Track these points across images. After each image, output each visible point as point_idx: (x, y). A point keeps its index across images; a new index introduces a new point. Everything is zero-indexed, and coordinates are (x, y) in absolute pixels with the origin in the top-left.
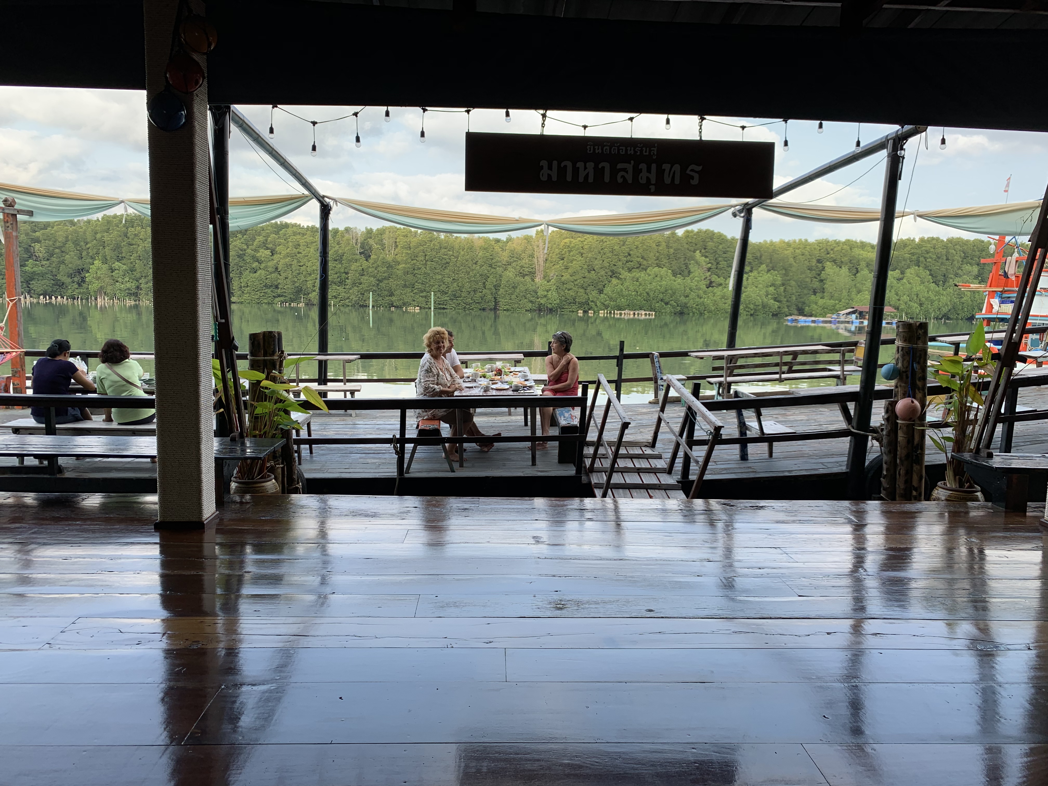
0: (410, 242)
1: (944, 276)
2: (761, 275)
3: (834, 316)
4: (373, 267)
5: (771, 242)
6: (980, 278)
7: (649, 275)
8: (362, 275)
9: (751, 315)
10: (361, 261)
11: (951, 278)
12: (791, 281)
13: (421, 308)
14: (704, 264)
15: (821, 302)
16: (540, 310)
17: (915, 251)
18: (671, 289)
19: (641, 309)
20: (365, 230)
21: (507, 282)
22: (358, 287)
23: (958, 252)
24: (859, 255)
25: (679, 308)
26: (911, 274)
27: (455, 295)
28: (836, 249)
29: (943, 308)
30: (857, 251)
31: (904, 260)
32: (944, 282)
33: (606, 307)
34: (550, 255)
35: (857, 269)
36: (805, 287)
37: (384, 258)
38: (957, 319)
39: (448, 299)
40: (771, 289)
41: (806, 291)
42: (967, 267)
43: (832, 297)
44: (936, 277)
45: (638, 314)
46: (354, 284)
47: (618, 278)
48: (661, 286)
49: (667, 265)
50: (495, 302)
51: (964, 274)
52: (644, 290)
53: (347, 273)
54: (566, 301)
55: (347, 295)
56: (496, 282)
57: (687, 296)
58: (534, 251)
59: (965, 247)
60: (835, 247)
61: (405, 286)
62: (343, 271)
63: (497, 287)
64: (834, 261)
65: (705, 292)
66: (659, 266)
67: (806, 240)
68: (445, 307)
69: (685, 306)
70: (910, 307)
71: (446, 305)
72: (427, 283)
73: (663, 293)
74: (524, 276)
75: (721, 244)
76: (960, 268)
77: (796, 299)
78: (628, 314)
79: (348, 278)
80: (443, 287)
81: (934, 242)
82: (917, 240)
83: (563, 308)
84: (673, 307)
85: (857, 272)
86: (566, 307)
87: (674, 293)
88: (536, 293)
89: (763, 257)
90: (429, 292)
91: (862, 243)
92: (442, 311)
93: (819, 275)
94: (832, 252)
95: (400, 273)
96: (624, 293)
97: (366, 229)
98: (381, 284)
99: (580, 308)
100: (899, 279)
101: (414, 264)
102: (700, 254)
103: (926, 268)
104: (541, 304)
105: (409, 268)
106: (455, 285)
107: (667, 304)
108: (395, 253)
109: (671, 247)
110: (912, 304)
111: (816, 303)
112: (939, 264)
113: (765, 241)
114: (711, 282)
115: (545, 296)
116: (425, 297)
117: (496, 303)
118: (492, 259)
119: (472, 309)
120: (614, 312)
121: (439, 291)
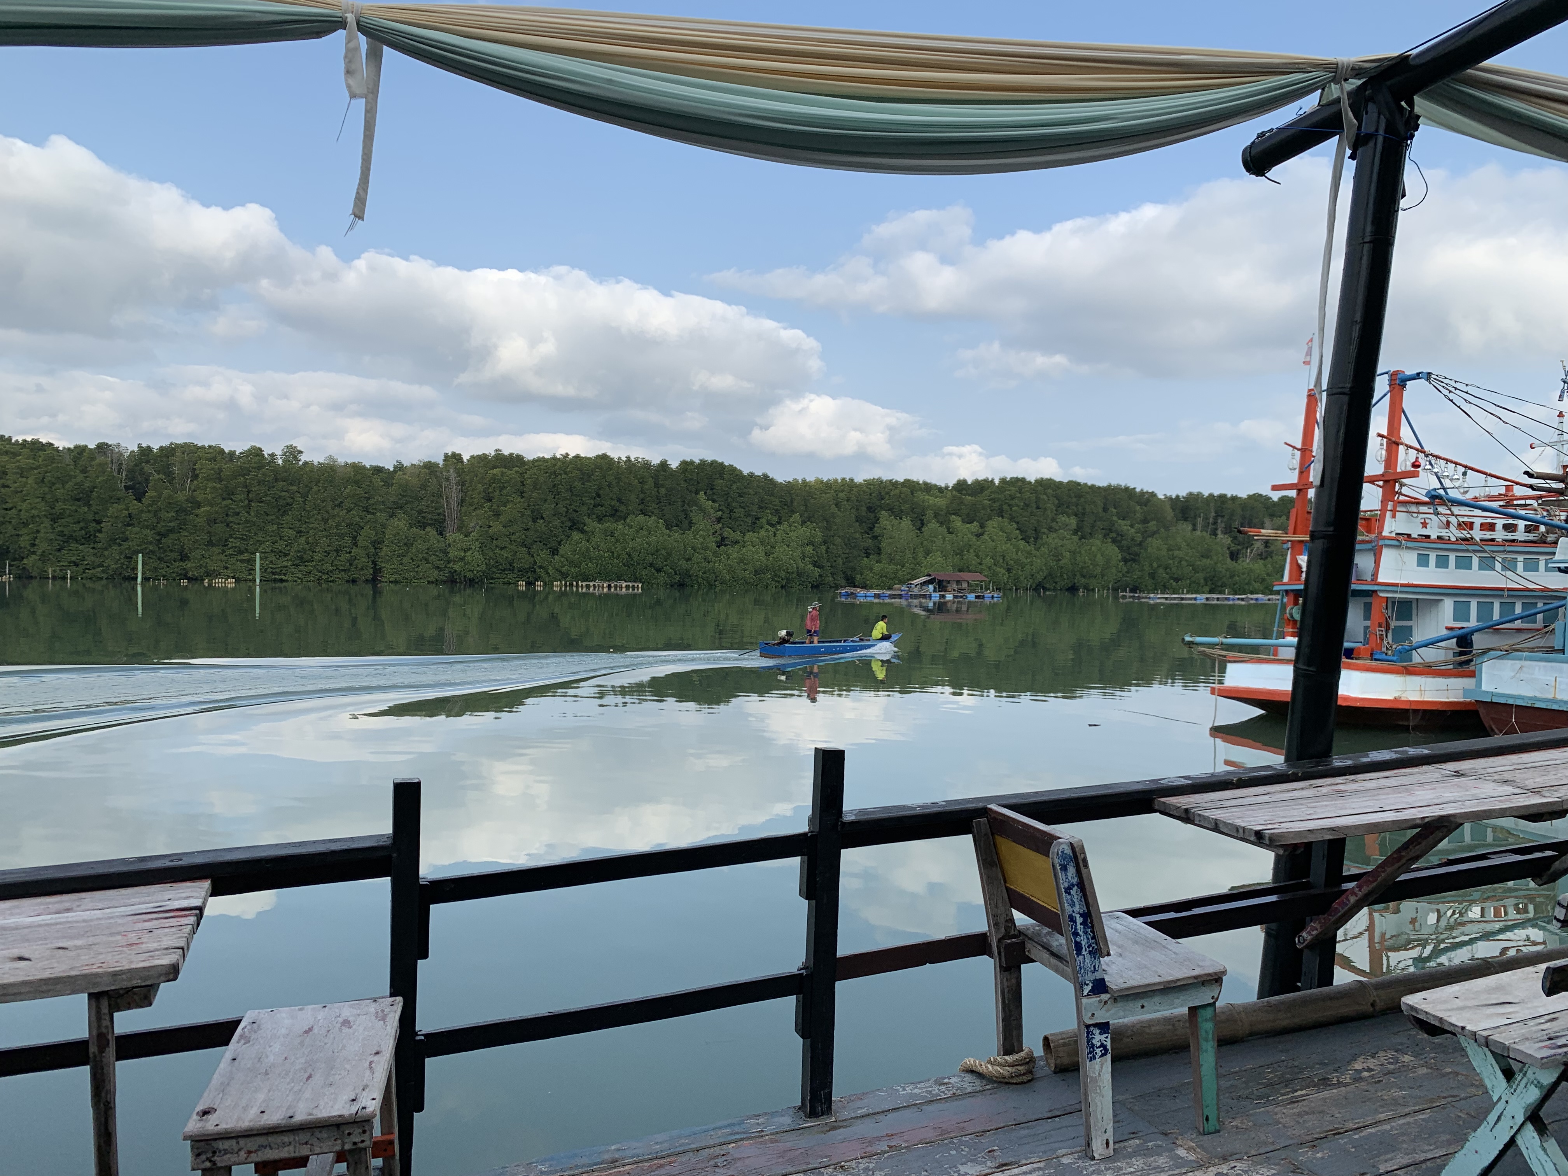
0: (220, 470)
1: (1036, 530)
2: (793, 528)
3: (904, 588)
4: (149, 511)
5: (804, 481)
6: (1079, 533)
7: (631, 527)
8: (129, 525)
9: (782, 587)
10: (126, 502)
11: (1044, 533)
12: (835, 538)
13: (238, 580)
14: (712, 511)
15: (877, 567)
16: (453, 581)
17: (996, 496)
18: (665, 549)
19: (619, 579)
20: (136, 449)
21: (395, 536)
22: (120, 545)
23: (1051, 498)
24: (923, 501)
25: (678, 577)
26: (993, 527)
27: (301, 558)
28: (892, 493)
29: (1036, 575)
30: (921, 496)
31: (984, 508)
32: (1036, 539)
33: (564, 576)
34: (470, 493)
35: (922, 520)
36: (855, 546)
37: (170, 497)
38: (1055, 590)
39: (290, 563)
40: (809, 548)
41: (855, 553)
42: (1063, 519)
43: (891, 561)
44: (1026, 532)
45: (616, 587)
46: (113, 541)
47: (582, 531)
48: (648, 543)
49: (657, 511)
50: (374, 568)
51: (1060, 528)
52: (624, 548)
53: (99, 522)
54: (497, 567)
55: (98, 561)
56: (376, 535)
57: (689, 559)
58: (441, 487)
59: (1059, 491)
60: (891, 490)
61: (210, 543)
62: (90, 517)
63: (377, 544)
64: (891, 510)
65: (715, 553)
66: (643, 513)
67: (852, 480)
68: (283, 577)
69: (687, 574)
70: (995, 574)
71: (285, 575)
72: (251, 537)
73: (652, 555)
74: (423, 527)
75: (734, 482)
76: (1053, 520)
77: (844, 564)
78: (600, 587)
79: (100, 531)
80: (280, 545)
81: (1020, 484)
82: (997, 482)
83: (492, 578)
84: (669, 575)
85: (923, 524)
86: (498, 575)
87: (670, 554)
88: (446, 553)
89: (795, 503)
90: (254, 553)
91: (926, 484)
92: (278, 585)
93: (871, 529)
94: (887, 497)
95: (200, 521)
96: (592, 555)
97: (140, 446)
98: (163, 540)
99: (520, 578)
100: (979, 535)
101: (226, 506)
102: (704, 497)
103: (1012, 519)
104: (455, 571)
105: (217, 512)
106: (302, 540)
107: (659, 570)
108: (193, 488)
109: (662, 486)
110: (998, 569)
111: (871, 569)
112: (1028, 514)
113: (796, 480)
114: (723, 539)
115: (462, 559)
116: (248, 561)
117: (377, 571)
118: (368, 499)
119: (333, 581)
120: (577, 583)
121: (272, 551)
